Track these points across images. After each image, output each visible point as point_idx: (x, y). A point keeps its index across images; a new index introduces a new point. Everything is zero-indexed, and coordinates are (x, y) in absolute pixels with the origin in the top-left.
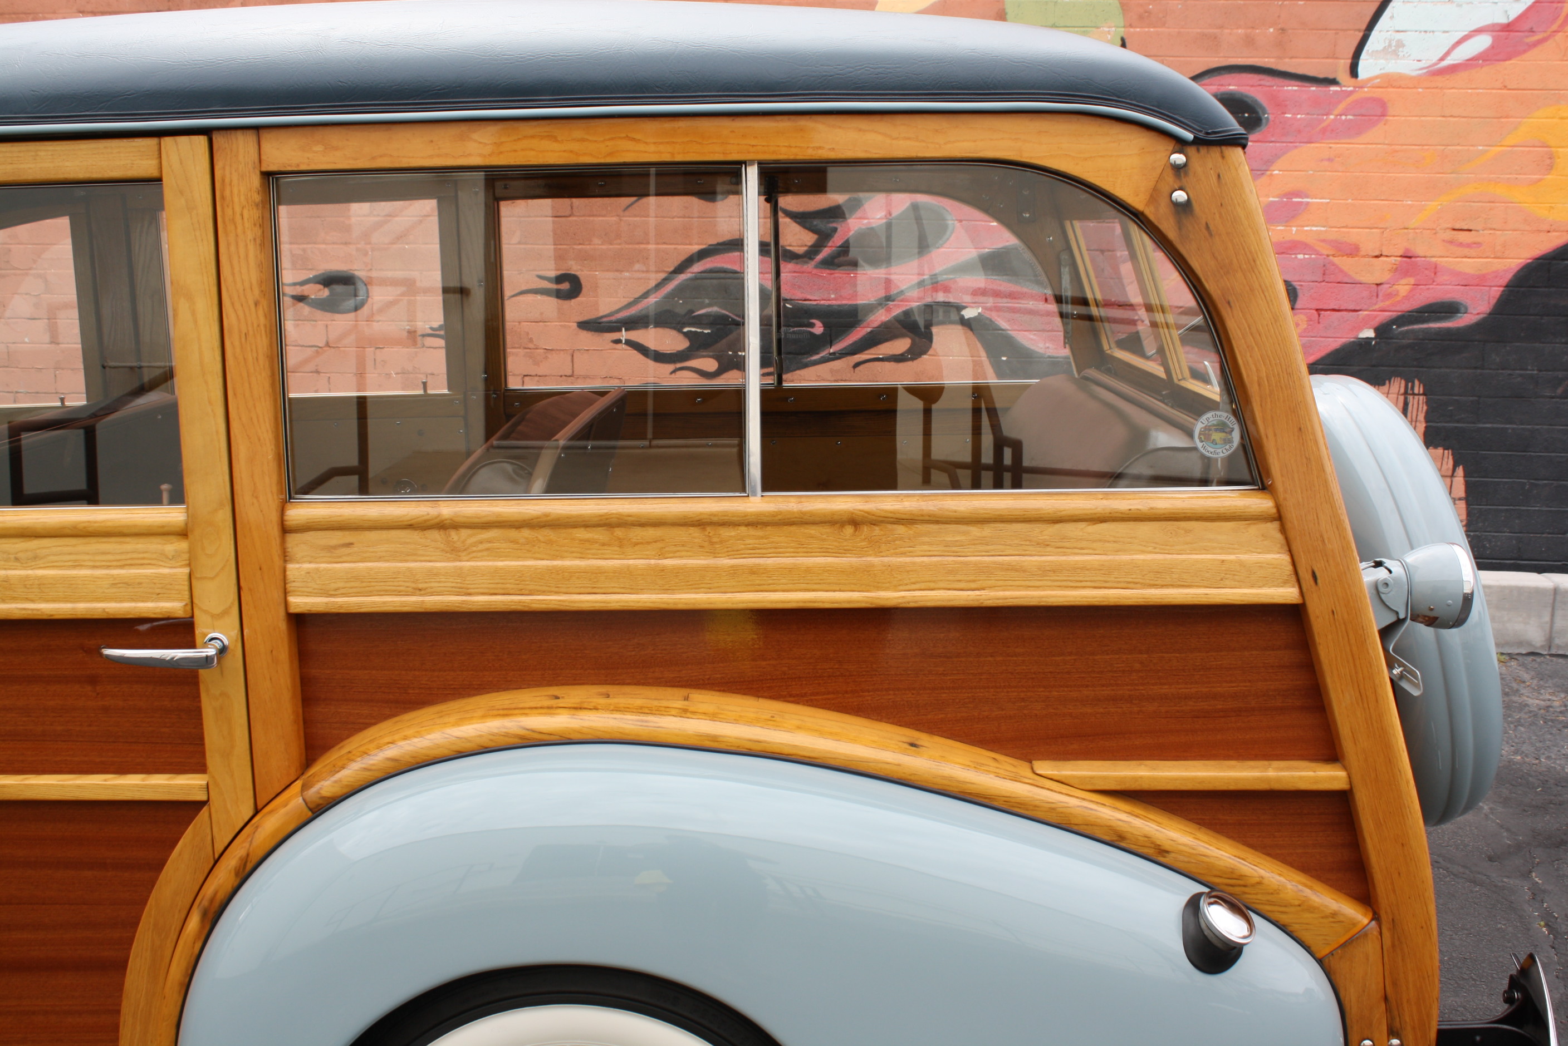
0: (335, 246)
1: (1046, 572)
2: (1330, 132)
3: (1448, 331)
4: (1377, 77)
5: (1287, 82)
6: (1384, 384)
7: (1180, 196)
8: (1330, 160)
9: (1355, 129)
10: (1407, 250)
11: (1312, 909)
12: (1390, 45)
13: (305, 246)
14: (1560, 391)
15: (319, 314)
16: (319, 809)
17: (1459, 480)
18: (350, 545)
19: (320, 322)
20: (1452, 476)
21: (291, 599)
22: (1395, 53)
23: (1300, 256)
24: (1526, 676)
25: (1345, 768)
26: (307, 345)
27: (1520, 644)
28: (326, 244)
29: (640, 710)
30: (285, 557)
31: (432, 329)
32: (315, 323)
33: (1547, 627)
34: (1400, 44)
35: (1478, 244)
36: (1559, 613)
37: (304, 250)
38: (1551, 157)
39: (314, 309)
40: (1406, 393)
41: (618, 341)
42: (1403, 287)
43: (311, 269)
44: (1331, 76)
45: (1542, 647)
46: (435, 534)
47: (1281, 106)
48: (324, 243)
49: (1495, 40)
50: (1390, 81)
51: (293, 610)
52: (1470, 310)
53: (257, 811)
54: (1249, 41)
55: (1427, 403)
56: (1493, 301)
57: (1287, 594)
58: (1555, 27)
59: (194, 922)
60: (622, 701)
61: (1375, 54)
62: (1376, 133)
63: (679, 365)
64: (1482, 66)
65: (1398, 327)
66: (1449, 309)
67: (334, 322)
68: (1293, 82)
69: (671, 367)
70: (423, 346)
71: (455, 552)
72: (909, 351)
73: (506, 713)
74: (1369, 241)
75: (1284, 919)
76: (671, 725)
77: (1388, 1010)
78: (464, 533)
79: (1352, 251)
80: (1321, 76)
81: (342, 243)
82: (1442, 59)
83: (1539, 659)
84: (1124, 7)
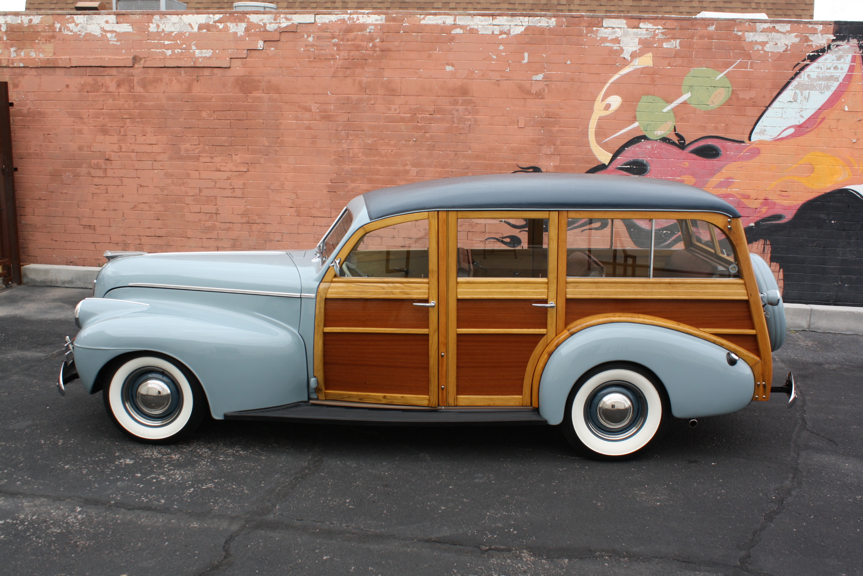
1: (703, 293)
2: (741, 158)
3: (779, 224)
4: (757, 141)
5: (728, 142)
6: (757, 241)
7: (729, 226)
8: (741, 167)
9: (750, 158)
10: (766, 197)
11: (749, 357)
12: (762, 131)
14: (814, 244)
16: (572, 334)
17: (781, 274)
18: (578, 286)
20: (779, 272)
21: (567, 296)
22: (763, 133)
23: (731, 199)
24: (801, 337)
25: (756, 330)
27: (800, 327)
29: (631, 317)
30: (566, 288)
33: (809, 322)
34: (765, 130)
35: (789, 196)
36: (812, 317)
38: (813, 168)
40: (764, 244)
41: (502, 221)
42: (764, 210)
44: (742, 140)
45: (807, 328)
46: (594, 284)
47: (726, 149)
49: (796, 130)
50: (761, 142)
51: (567, 298)
52: (786, 217)
53: (556, 336)
54: (716, 128)
55: (771, 248)
56: (793, 215)
57: (746, 298)
58: (815, 127)
59: (545, 356)
60: (627, 315)
61: (757, 133)
62: (756, 159)
63: (522, 230)
64: (791, 138)
65: (762, 222)
66: (779, 217)
68: (730, 142)
69: (519, 230)
71: (597, 288)
72: (600, 227)
73: (607, 317)
74: (753, 194)
75: (744, 358)
76: (637, 320)
77: (763, 377)
78: (600, 284)
79: (748, 197)
80: (739, 140)
82: (778, 136)
83: (806, 332)
84: (676, 116)
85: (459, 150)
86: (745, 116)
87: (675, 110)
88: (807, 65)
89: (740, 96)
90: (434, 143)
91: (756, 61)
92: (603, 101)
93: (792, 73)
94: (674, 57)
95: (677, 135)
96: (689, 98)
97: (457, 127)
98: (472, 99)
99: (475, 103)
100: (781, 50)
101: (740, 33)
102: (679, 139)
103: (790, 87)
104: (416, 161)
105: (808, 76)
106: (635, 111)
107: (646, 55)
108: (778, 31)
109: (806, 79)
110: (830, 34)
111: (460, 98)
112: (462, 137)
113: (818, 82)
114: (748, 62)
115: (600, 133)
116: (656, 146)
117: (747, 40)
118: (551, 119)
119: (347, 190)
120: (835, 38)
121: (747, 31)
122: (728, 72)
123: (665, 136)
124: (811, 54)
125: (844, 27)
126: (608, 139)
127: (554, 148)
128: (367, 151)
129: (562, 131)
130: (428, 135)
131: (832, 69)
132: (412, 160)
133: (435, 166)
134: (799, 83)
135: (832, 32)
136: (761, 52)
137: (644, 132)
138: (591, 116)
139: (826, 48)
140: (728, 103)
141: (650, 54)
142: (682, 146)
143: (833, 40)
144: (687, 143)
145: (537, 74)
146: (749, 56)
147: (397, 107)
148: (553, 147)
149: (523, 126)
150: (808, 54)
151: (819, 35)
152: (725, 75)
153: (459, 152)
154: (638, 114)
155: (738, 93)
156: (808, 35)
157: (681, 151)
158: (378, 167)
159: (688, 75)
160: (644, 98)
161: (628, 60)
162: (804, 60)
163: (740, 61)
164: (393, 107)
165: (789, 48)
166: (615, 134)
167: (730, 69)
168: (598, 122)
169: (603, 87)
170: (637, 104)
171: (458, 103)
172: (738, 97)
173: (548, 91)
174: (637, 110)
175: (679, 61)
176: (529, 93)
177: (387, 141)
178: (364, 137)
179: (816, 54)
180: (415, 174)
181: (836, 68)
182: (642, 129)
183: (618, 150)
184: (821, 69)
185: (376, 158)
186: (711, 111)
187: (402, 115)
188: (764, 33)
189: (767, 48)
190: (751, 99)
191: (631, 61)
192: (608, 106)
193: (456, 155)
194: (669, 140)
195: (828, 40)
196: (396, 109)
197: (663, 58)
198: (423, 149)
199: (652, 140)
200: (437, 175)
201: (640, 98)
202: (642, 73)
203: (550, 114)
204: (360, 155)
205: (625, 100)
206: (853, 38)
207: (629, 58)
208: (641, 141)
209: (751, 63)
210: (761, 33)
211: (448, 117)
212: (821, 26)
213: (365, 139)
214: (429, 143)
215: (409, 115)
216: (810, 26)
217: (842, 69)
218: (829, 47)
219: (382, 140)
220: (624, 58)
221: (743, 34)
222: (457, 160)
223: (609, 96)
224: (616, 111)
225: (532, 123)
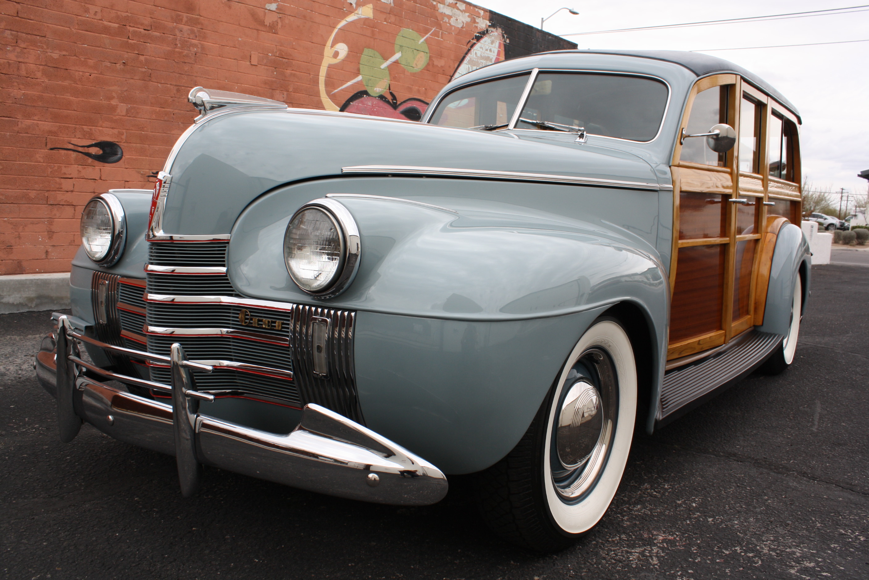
0: (107, 129)
13: (91, 127)
15: (96, 163)
19: (97, 167)
26: (90, 178)
28: (102, 127)
31: (153, 173)
32: (94, 167)
37: (91, 129)
39: (94, 160)
43: (93, 140)
48: (101, 127)
54: (419, 91)
67: (104, 168)
70: (149, 181)
81: (111, 128)
84: (390, 74)
85: (182, 85)
86: (437, 82)
87: (390, 67)
88: (475, 44)
89: (436, 63)
90: (150, 71)
91: (445, 32)
92: (332, 47)
93: (466, 48)
94: (389, 14)
95: (391, 94)
96: (400, 58)
97: (180, 53)
98: (198, 19)
99: (202, 24)
100: (460, 26)
101: (435, 3)
102: (392, 98)
103: (466, 61)
104: (125, 93)
105: (476, 53)
106: (359, 63)
107: (368, 6)
108: (458, 9)
109: (475, 56)
110: (487, 20)
111: (185, 15)
112: (186, 68)
113: (481, 61)
114: (439, 32)
115: (330, 84)
116: (375, 104)
117: (439, 11)
118: (284, 60)
119: (16, 129)
120: (490, 24)
121: (439, 2)
122: (427, 38)
123: (382, 93)
124: (477, 35)
125: (494, 16)
126: (336, 91)
127: (287, 95)
128: (51, 69)
129: (294, 75)
130: (142, 58)
131: (488, 50)
132: (119, 92)
133: (151, 103)
134: (470, 58)
135: (488, 18)
136: (448, 24)
137: (366, 87)
138: (321, 63)
139: (485, 32)
140: (427, 68)
141: (371, 6)
142: (395, 106)
143: (489, 26)
144: (398, 103)
145: (271, 3)
146: (439, 26)
147: (98, 9)
148: (285, 93)
149: (256, 64)
150: (475, 34)
151: (481, 19)
152: (426, 40)
153: (183, 88)
154: (361, 66)
155: (434, 59)
156: (475, 17)
157: (394, 111)
158: (68, 97)
159: (400, 34)
160: (366, 51)
161: (353, 7)
162: (473, 39)
163: (435, 30)
164: (93, 9)
165: (465, 25)
166: (342, 86)
167: (428, 35)
168: (328, 70)
169: (332, 32)
170: (361, 56)
171: (182, 20)
172: (433, 64)
173: (282, 26)
174: (361, 62)
175: (392, 19)
176: (262, 23)
177: (83, 59)
178: (45, 47)
179: (480, 35)
180: (124, 113)
181: (490, 50)
182: (364, 83)
183: (345, 104)
184: (483, 49)
185: (66, 83)
186: (415, 73)
187: (106, 23)
188: (450, 8)
189: (452, 21)
190: (442, 67)
191: (356, 9)
192: (336, 54)
193: (178, 91)
194: (386, 98)
195: (486, 25)
196: (96, 12)
197: (381, 12)
198: (135, 78)
199: (372, 96)
200: (154, 116)
201: (363, 50)
202: (364, 24)
203: (283, 54)
204: (39, 74)
205: (351, 50)
206: (500, 27)
207: (354, 5)
208: (364, 96)
209: (442, 33)
210: (448, 7)
211: (169, 37)
212: (483, 11)
213: (48, 51)
214: (144, 70)
215: (116, 25)
216: (477, 10)
217: (494, 52)
218: (487, 31)
219: (75, 55)
220: (351, 4)
221: (437, 4)
222: (180, 98)
223: (337, 43)
224: (343, 60)
225: (265, 61)
